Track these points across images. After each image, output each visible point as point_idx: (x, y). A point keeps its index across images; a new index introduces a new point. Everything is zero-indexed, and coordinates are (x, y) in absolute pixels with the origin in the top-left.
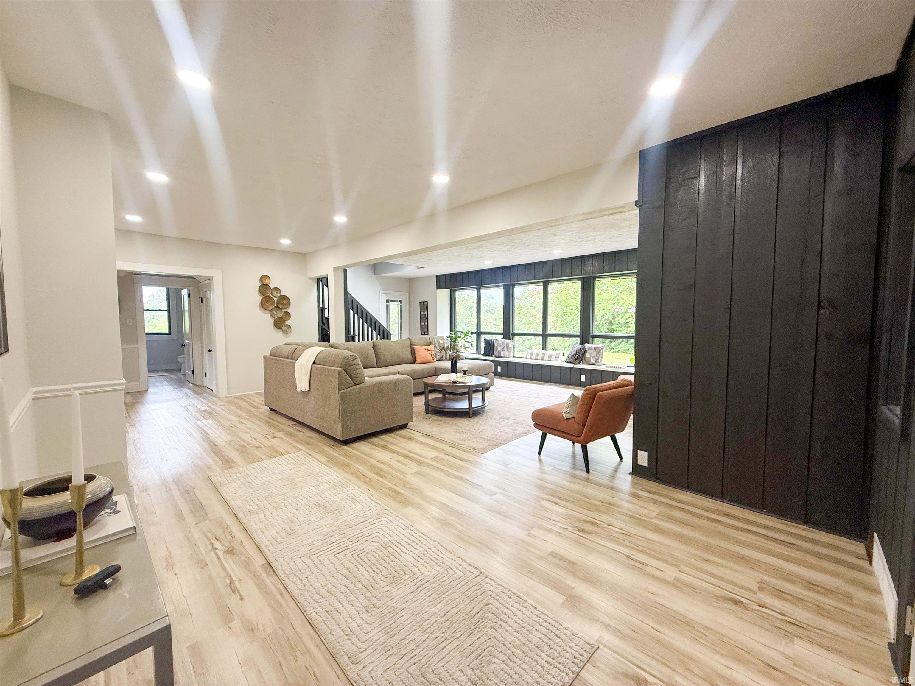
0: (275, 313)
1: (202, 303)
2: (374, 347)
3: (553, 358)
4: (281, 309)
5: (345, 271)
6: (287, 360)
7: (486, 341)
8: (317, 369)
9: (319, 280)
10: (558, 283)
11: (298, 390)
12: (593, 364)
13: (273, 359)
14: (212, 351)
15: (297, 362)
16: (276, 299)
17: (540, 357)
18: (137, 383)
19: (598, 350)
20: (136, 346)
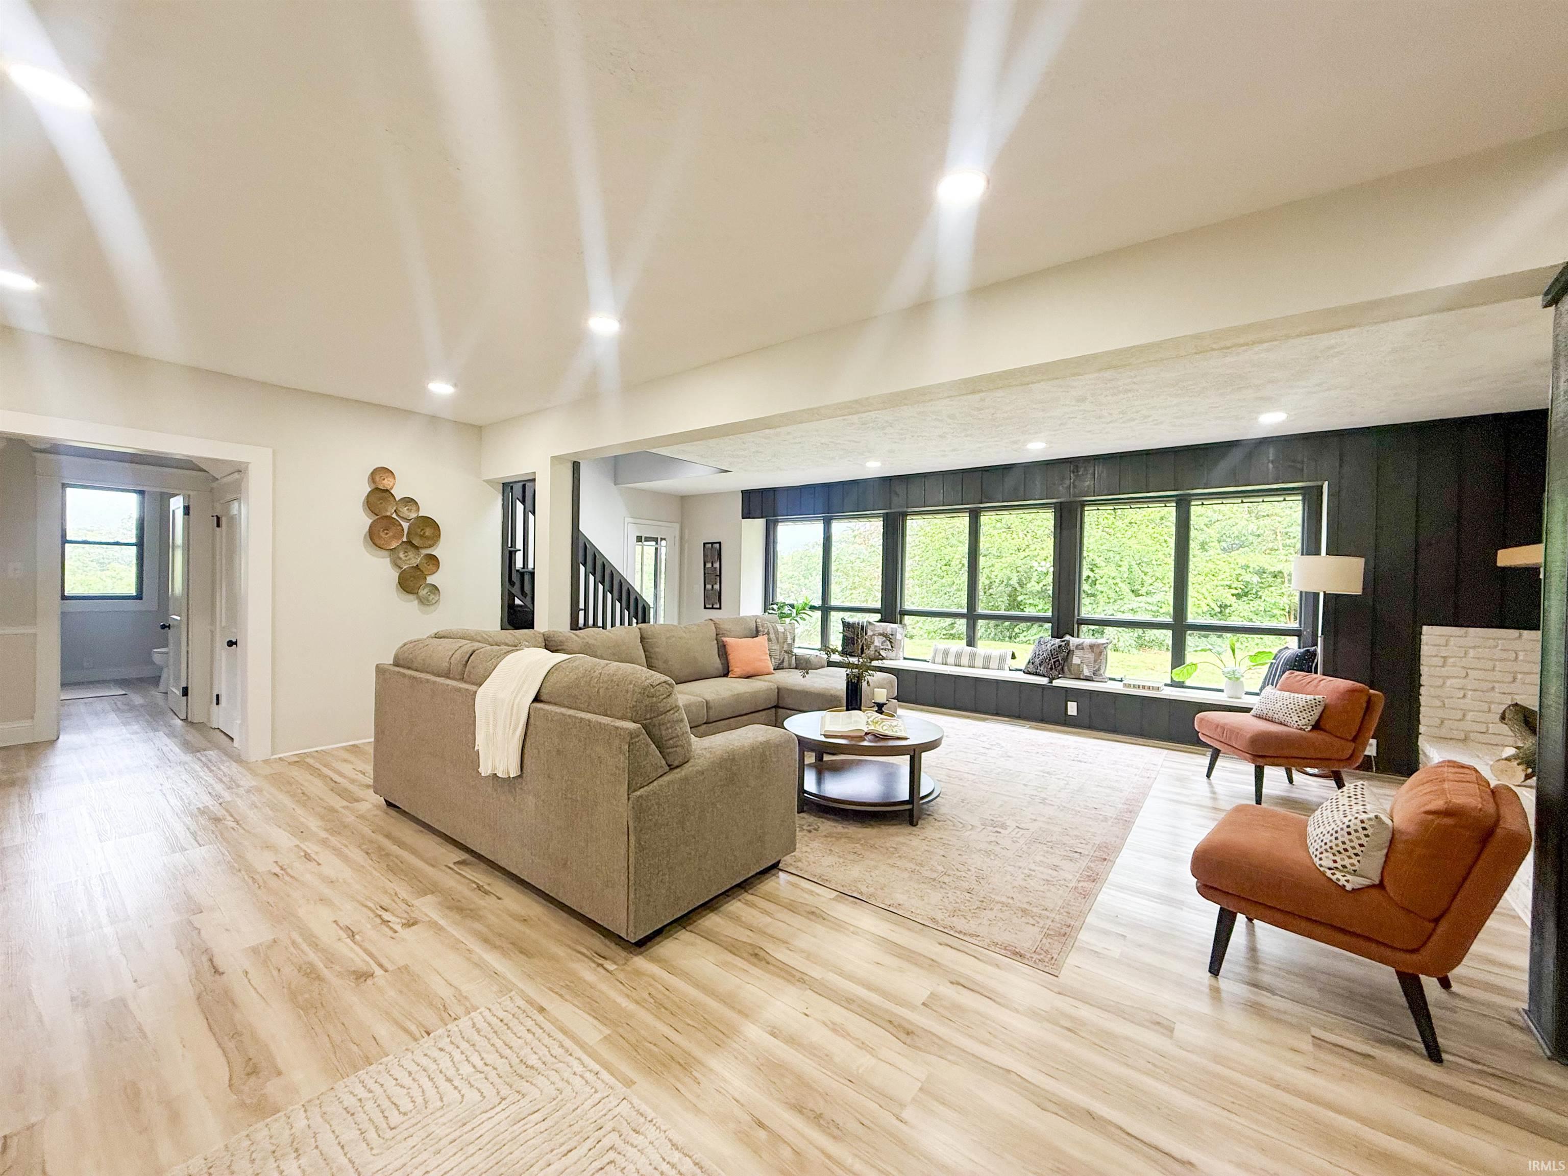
0: (402, 555)
1: (218, 529)
2: (642, 639)
3: (994, 664)
4: (417, 548)
5: (576, 466)
6: (448, 682)
7: (846, 625)
8: (546, 716)
9: (507, 487)
10: (999, 513)
11: (485, 770)
12: (1087, 679)
13: (404, 675)
14: (236, 643)
15: (481, 691)
16: (405, 525)
17: (965, 660)
18: (27, 723)
19: (1098, 651)
20: (30, 630)
